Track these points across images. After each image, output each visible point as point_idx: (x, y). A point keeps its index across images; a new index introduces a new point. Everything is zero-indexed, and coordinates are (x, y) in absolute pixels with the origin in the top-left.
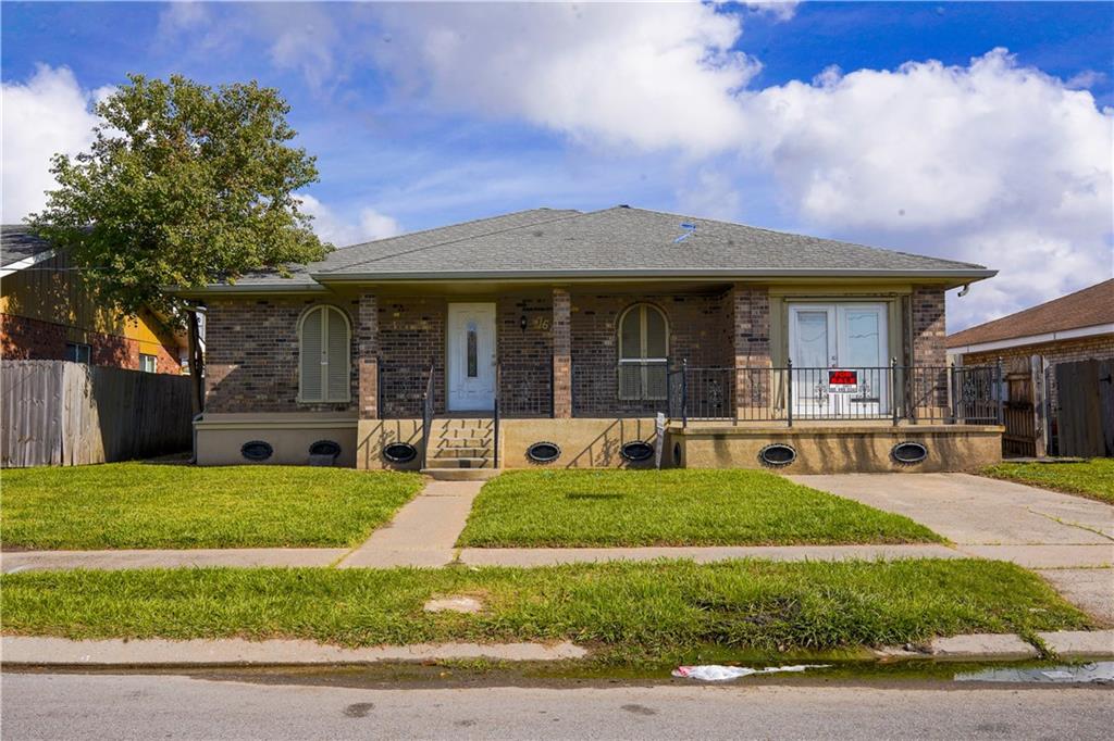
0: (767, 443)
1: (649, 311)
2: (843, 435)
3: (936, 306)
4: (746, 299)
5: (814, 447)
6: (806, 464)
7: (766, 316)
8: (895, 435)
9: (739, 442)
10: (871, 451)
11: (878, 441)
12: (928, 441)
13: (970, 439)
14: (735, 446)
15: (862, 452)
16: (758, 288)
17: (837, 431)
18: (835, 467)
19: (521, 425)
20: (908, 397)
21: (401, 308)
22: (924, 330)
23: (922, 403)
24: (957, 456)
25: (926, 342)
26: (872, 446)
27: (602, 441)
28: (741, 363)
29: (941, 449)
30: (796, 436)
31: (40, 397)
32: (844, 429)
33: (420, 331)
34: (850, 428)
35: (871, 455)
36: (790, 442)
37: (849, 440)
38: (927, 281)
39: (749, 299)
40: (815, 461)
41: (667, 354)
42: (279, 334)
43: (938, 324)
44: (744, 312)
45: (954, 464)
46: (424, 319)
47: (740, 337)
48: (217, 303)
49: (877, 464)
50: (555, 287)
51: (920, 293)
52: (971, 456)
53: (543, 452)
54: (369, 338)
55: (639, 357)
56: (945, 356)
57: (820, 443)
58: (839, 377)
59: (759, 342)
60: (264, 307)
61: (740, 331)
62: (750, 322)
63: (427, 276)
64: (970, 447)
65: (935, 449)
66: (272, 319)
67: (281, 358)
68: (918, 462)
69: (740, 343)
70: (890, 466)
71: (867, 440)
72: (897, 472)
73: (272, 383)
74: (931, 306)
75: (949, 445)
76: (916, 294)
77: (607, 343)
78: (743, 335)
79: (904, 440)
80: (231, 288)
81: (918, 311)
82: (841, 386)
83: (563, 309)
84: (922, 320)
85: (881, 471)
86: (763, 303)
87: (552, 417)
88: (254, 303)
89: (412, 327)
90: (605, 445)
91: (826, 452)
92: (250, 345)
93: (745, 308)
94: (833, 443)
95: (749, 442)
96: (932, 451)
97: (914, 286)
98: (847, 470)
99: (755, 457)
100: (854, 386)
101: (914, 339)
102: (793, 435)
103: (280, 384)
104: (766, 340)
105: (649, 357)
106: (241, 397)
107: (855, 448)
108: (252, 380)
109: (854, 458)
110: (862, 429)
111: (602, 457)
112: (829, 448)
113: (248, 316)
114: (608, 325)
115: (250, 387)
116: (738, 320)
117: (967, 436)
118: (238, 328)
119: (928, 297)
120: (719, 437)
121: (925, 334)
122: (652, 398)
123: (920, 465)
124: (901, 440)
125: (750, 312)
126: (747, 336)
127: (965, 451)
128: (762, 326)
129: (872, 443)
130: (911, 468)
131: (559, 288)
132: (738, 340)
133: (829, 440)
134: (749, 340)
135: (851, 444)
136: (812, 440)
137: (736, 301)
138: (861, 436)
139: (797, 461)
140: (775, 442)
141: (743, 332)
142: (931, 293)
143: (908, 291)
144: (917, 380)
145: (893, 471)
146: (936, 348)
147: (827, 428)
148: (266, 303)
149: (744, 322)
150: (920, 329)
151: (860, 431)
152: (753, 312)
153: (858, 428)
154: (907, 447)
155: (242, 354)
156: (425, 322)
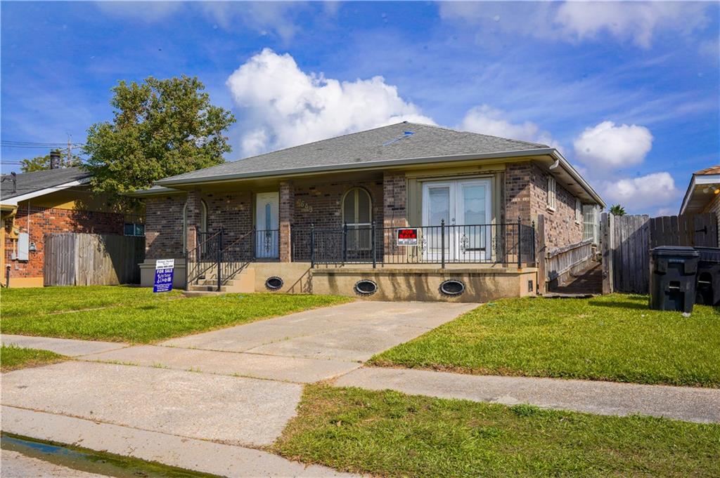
0: (359, 279)
1: (360, 191)
2: (407, 275)
3: (523, 179)
4: (391, 181)
5: (389, 282)
6: (383, 294)
7: (403, 192)
8: (442, 275)
9: (342, 278)
10: (425, 286)
11: (430, 279)
12: (466, 279)
13: (497, 278)
14: (340, 280)
15: (420, 286)
16: (398, 173)
17: (402, 271)
18: (402, 296)
19: (263, 266)
20: (503, 247)
21: (230, 197)
22: (514, 197)
23: (511, 251)
24: (487, 291)
25: (515, 206)
26: (427, 282)
27: (307, 275)
28: (388, 225)
29: (474, 285)
30: (377, 275)
31: (68, 252)
32: (407, 270)
33: (239, 211)
34: (411, 270)
35: (426, 289)
36: (373, 278)
37: (411, 277)
38: (516, 160)
39: (393, 181)
40: (389, 292)
41: (371, 220)
42: (177, 215)
43: (524, 192)
44: (390, 191)
45: (484, 297)
46: (242, 203)
47: (387, 208)
48: (150, 200)
49: (430, 295)
50: (281, 181)
51: (511, 169)
52: (497, 290)
53: (275, 283)
54: (191, 216)
55: (354, 223)
56: (529, 216)
57: (392, 280)
58: (405, 234)
59: (398, 210)
60: (169, 201)
61: (387, 203)
62: (393, 197)
63: (207, 180)
64: (496, 284)
65: (471, 286)
66: (173, 207)
67: (176, 228)
68: (458, 294)
69: (387, 211)
70: (439, 296)
71: (423, 278)
72: (444, 301)
73: (173, 242)
74: (519, 179)
75: (481, 283)
76: (508, 170)
77: (337, 214)
78: (389, 206)
79: (449, 278)
80: (146, 192)
81: (510, 183)
82: (406, 240)
83: (285, 194)
84: (513, 189)
85: (432, 300)
86: (402, 183)
87: (280, 261)
88: (165, 199)
89: (236, 209)
90: (308, 278)
91: (396, 286)
92: (164, 222)
93: (390, 188)
94: (401, 280)
95: (349, 278)
96: (468, 286)
97: (507, 164)
98: (409, 299)
99: (352, 289)
100: (415, 240)
101: (507, 204)
102: (376, 274)
103: (176, 243)
104: (403, 209)
105: (359, 223)
106: (160, 250)
107: (415, 283)
108: (165, 241)
109: (415, 291)
110: (419, 270)
111: (307, 286)
112: (398, 283)
113: (163, 206)
114: (338, 203)
115: (164, 245)
116: (386, 196)
117: (494, 276)
118: (159, 213)
119: (517, 172)
120: (331, 274)
121: (514, 200)
122: (362, 249)
123: (459, 297)
124: (446, 278)
125: (393, 190)
126: (392, 206)
127: (493, 288)
128: (401, 199)
129: (426, 279)
130: (454, 299)
131: (283, 181)
132: (386, 209)
133: (398, 277)
134: (393, 209)
135: (412, 280)
136: (387, 278)
137: (385, 183)
138: (419, 275)
139: (378, 292)
140: (364, 278)
141: (389, 204)
142: (519, 169)
143: (503, 168)
144: (508, 234)
145: (440, 301)
146: (523, 210)
147: (395, 270)
148: (170, 198)
149: (389, 197)
150: (511, 197)
151: (417, 272)
152: (395, 190)
153: (416, 270)
154: (450, 284)
155: (160, 227)
156: (241, 206)
